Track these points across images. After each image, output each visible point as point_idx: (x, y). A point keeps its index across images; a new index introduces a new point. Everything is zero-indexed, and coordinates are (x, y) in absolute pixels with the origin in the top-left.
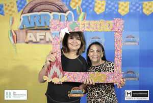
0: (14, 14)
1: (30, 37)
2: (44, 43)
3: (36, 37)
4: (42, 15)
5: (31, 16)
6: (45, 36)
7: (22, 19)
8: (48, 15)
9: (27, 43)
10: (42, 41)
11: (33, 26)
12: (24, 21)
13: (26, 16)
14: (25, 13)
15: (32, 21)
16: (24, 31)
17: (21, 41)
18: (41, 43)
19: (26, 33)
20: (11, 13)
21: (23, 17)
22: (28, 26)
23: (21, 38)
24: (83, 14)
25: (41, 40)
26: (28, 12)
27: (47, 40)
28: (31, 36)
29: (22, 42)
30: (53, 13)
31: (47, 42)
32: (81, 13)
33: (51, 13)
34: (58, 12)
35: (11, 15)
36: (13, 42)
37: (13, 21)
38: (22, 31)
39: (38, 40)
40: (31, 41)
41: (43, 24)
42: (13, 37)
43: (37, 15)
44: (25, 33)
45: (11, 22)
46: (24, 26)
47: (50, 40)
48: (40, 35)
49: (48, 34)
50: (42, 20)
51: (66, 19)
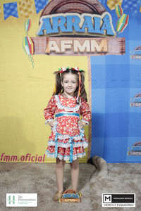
0: (30, 15)
1: (53, 46)
2: (71, 55)
3: (60, 47)
4: (70, 16)
5: (54, 18)
6: (72, 45)
7: (42, 22)
8: (76, 16)
9: (48, 54)
10: (68, 52)
11: (57, 31)
12: (44, 25)
13: (47, 19)
14: (46, 15)
15: (55, 26)
16: (45, 38)
17: (40, 51)
18: (67, 55)
19: (47, 41)
20: (27, 14)
21: (43, 20)
22: (50, 31)
23: (40, 48)
24: (124, 16)
25: (67, 50)
26: (51, 13)
27: (76, 50)
28: (53, 44)
29: (41, 53)
30: (84, 14)
31: (76, 53)
32: (121, 15)
33: (80, 14)
34: (90, 13)
35: (27, 17)
36: (29, 53)
37: (30, 24)
38: (41, 38)
39: (63, 50)
41: (70, 29)
42: (30, 46)
43: (63, 17)
44: (45, 41)
45: (27, 26)
46: (45, 31)
47: (79, 51)
48: (65, 43)
49: (77, 42)
50: (69, 24)
51: (101, 22)
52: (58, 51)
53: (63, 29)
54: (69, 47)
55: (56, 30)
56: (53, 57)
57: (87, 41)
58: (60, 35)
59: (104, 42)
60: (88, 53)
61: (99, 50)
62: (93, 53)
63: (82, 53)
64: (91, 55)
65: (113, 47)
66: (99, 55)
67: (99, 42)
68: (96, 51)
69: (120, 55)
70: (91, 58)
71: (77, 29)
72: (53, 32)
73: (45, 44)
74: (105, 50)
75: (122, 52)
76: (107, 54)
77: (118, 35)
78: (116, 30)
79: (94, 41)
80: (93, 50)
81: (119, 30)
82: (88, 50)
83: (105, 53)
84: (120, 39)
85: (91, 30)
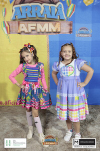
0: (6, 5)
1: (22, 28)
2: (36, 34)
3: (27, 28)
4: (34, 6)
6: (36, 27)
7: (14, 10)
8: (38, 6)
9: (20, 33)
10: (33, 32)
12: (16, 12)
13: (18, 7)
14: (17, 4)
15: (24, 12)
16: (17, 22)
17: (14, 32)
18: (32, 34)
19: (19, 24)
20: (3, 4)
21: (15, 8)
23: (14, 29)
24: (72, 5)
25: (32, 30)
26: (20, 3)
27: (39, 31)
28: (23, 26)
30: (44, 4)
31: (38, 33)
32: (70, 4)
33: (41, 4)
34: (48, 3)
35: (3, 6)
37: (6, 12)
38: (14, 22)
39: (30, 31)
40: (23, 32)
41: (34, 16)
43: (29, 6)
44: (17, 24)
45: (4, 13)
46: (17, 17)
47: (41, 31)
48: (31, 25)
49: (39, 25)
50: (34, 11)
51: (56, 10)
52: (26, 31)
53: (29, 15)
54: (34, 28)
55: (24, 16)
56: (23, 35)
57: (46, 24)
58: (27, 19)
59: (58, 24)
60: (47, 33)
61: (54, 30)
62: (50, 33)
63: (43, 33)
64: (49, 34)
65: (64, 28)
66: (55, 34)
67: (55, 25)
68: (52, 31)
69: (69, 34)
70: (49, 36)
71: (39, 15)
72: (22, 17)
73: (17, 27)
74: (59, 30)
75: (70, 32)
76: (60, 34)
77: (68, 20)
78: (66, 16)
79: (51, 24)
80: (50, 31)
81: (68, 15)
82: (47, 31)
83: (59, 32)
84: (69, 22)
85: (49, 16)
